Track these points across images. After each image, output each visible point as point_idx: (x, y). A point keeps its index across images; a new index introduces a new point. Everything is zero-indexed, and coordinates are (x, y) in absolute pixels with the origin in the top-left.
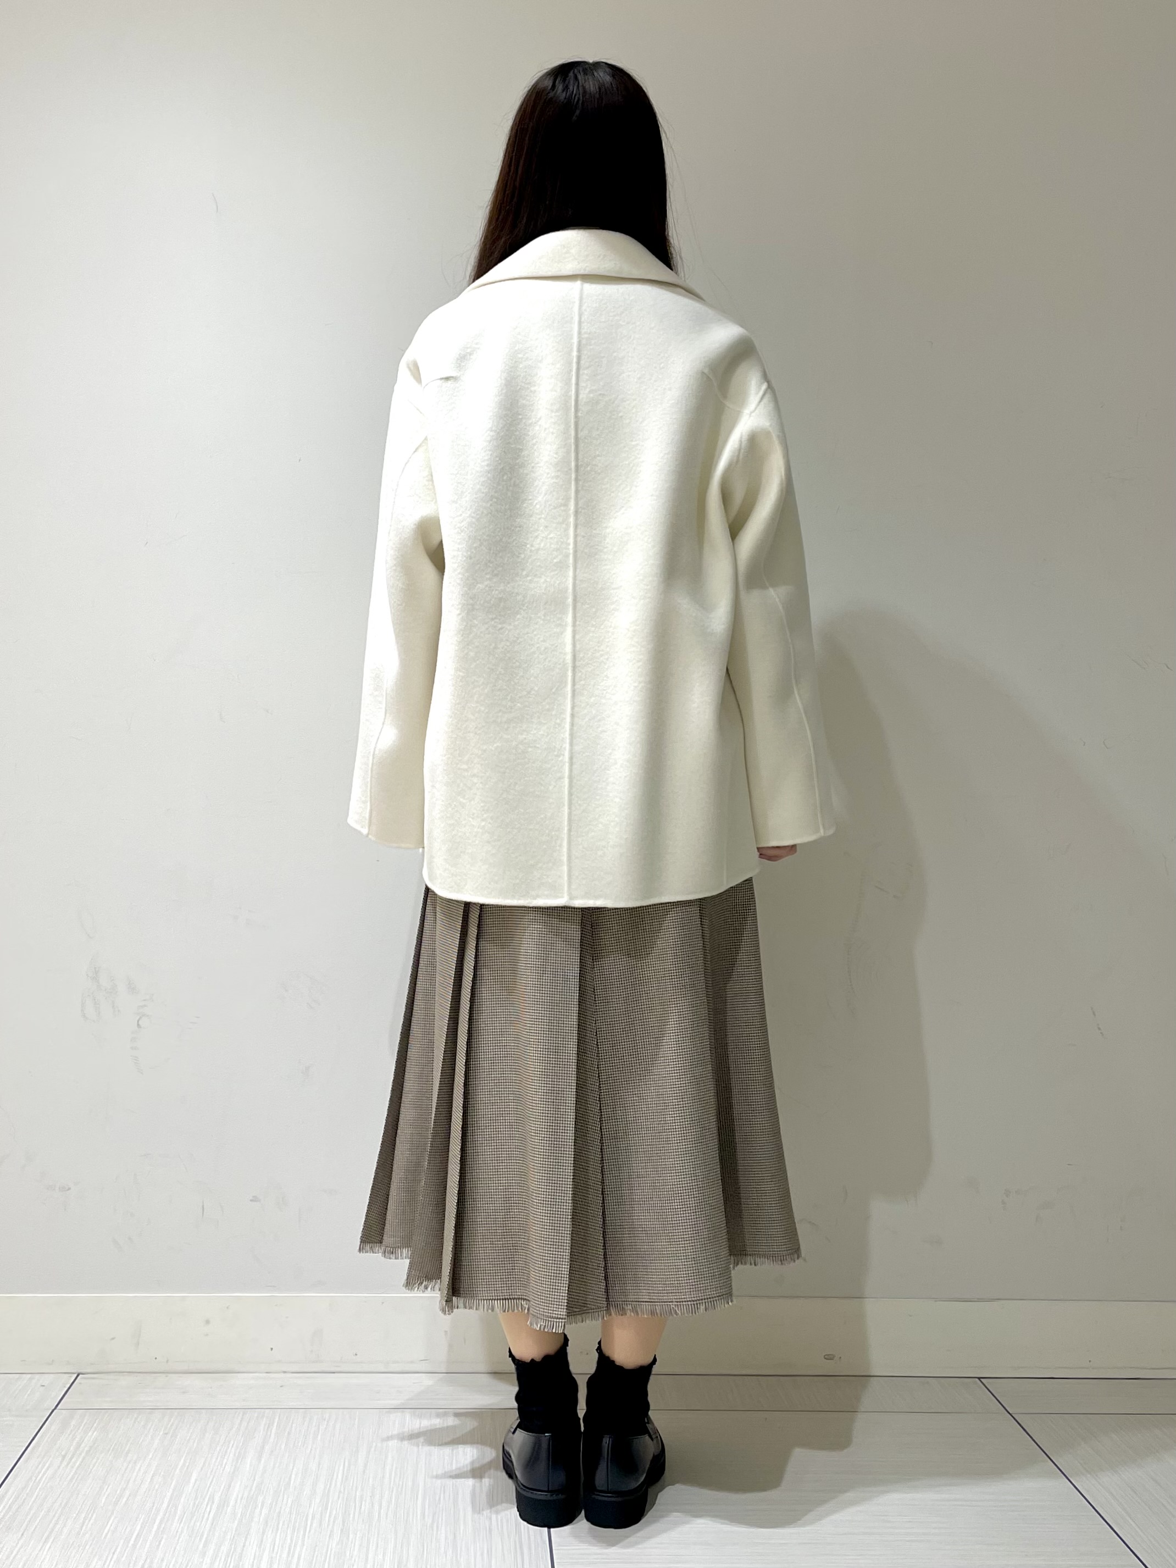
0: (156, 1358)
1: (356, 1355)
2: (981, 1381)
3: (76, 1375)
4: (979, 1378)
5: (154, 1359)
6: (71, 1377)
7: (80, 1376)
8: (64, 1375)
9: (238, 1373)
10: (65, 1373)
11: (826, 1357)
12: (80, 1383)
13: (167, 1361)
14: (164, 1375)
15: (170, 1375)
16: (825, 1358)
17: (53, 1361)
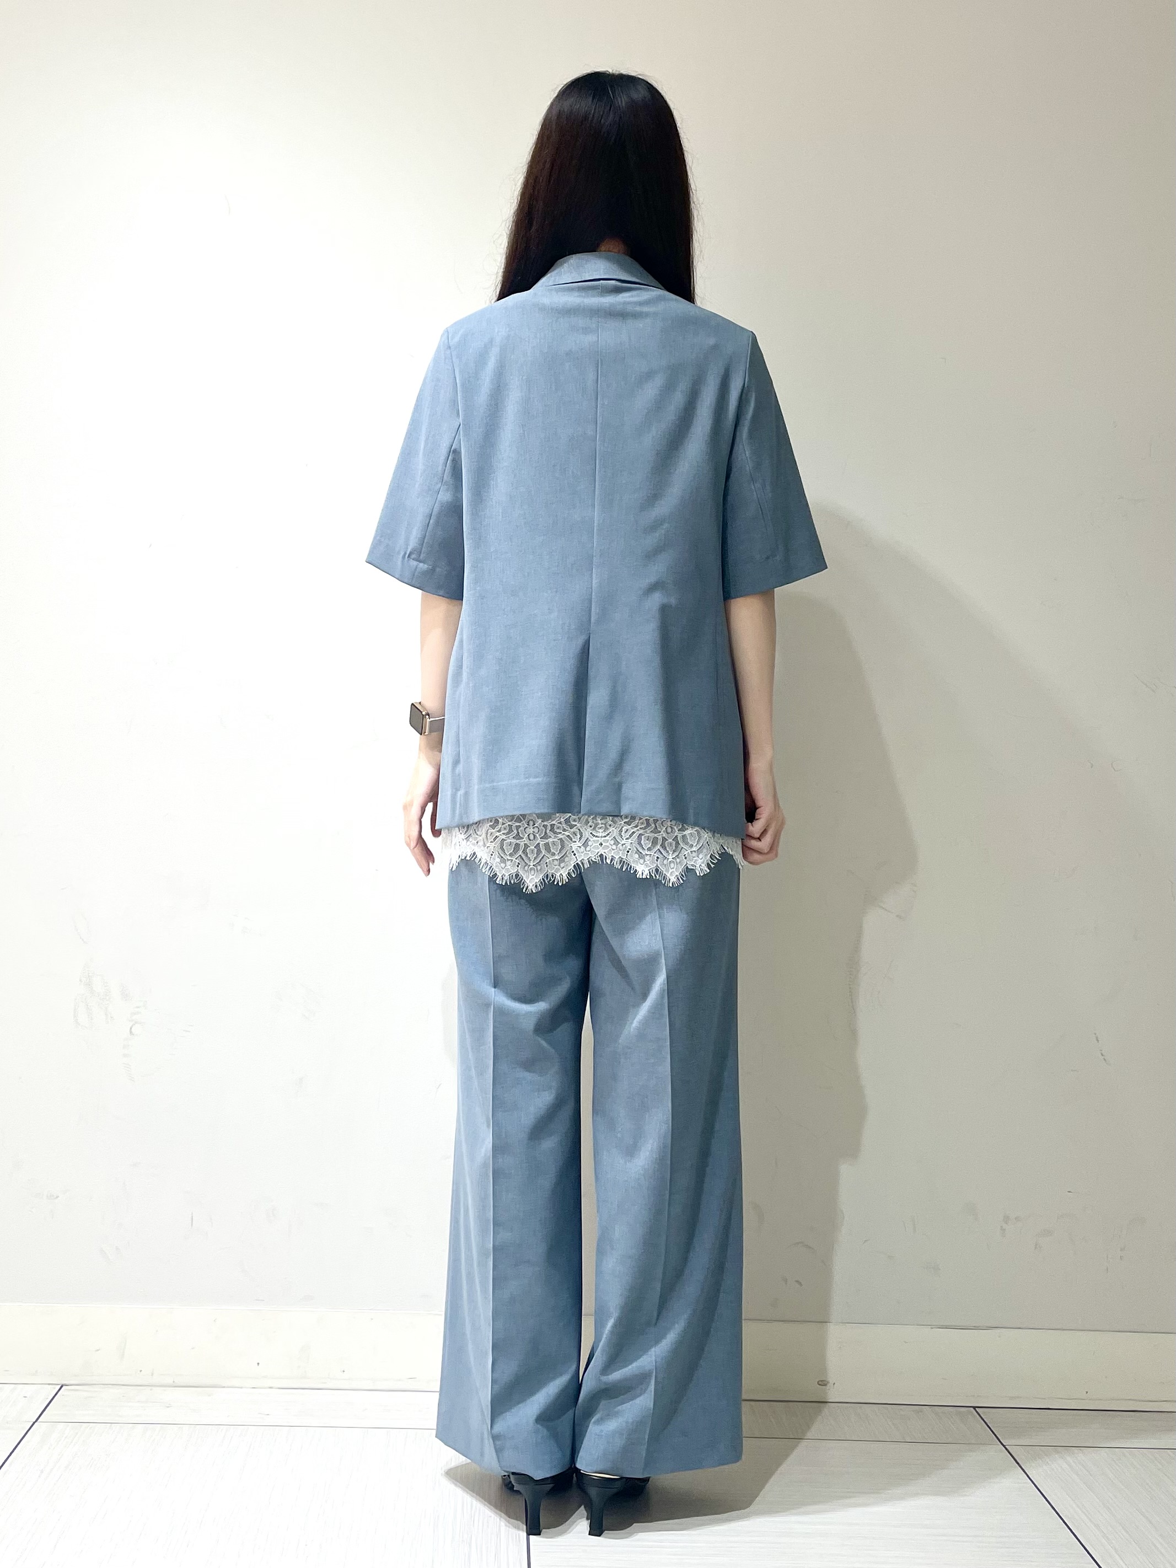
0: (141, 1371)
1: (344, 1371)
2: (977, 1412)
3: (59, 1386)
4: (974, 1408)
5: (139, 1372)
6: (54, 1388)
7: (64, 1387)
8: (47, 1386)
9: (224, 1387)
10: (49, 1384)
11: (820, 1383)
12: (63, 1395)
13: (152, 1375)
14: (145, 1387)
15: (152, 1388)
16: (820, 1385)
17: (36, 1371)
